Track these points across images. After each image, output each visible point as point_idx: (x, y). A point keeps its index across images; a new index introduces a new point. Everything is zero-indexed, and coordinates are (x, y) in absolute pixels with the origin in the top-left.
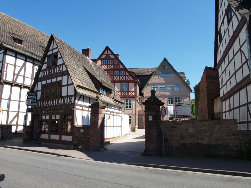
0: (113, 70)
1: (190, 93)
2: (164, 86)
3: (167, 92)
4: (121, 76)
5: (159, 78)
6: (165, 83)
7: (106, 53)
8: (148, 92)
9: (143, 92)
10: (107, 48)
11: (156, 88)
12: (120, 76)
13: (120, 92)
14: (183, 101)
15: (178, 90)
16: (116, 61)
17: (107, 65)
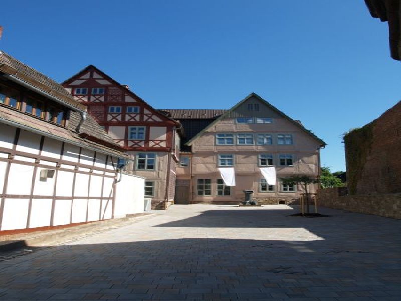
2: (248, 137)
4: (129, 114)
8: (205, 145)
10: (91, 69)
11: (227, 139)
12: (123, 114)
16: (114, 91)
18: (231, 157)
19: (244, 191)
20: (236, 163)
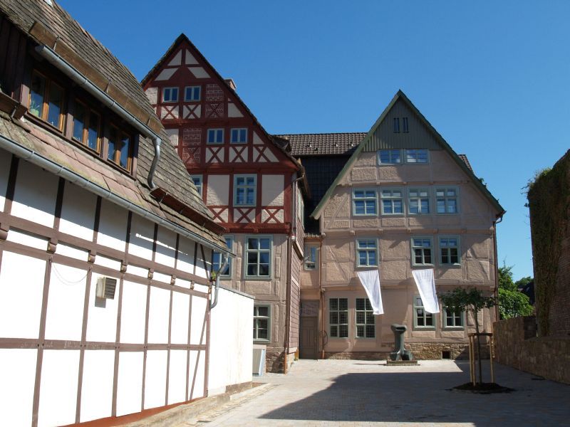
0: (203, 124)
1: (494, 223)
2: (397, 196)
3: (408, 216)
4: (234, 146)
5: (378, 166)
6: (401, 184)
7: (177, 60)
8: (337, 217)
9: (316, 218)
10: (183, 43)
11: (368, 202)
12: (227, 146)
13: (226, 211)
14: (469, 251)
15: (451, 210)
16: (214, 92)
17: (180, 104)
18: (373, 244)
19: (393, 328)
20: (380, 260)
